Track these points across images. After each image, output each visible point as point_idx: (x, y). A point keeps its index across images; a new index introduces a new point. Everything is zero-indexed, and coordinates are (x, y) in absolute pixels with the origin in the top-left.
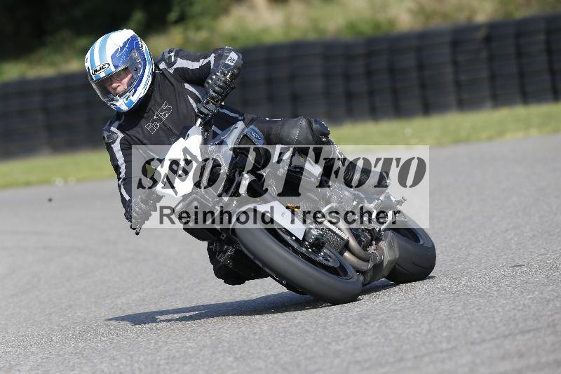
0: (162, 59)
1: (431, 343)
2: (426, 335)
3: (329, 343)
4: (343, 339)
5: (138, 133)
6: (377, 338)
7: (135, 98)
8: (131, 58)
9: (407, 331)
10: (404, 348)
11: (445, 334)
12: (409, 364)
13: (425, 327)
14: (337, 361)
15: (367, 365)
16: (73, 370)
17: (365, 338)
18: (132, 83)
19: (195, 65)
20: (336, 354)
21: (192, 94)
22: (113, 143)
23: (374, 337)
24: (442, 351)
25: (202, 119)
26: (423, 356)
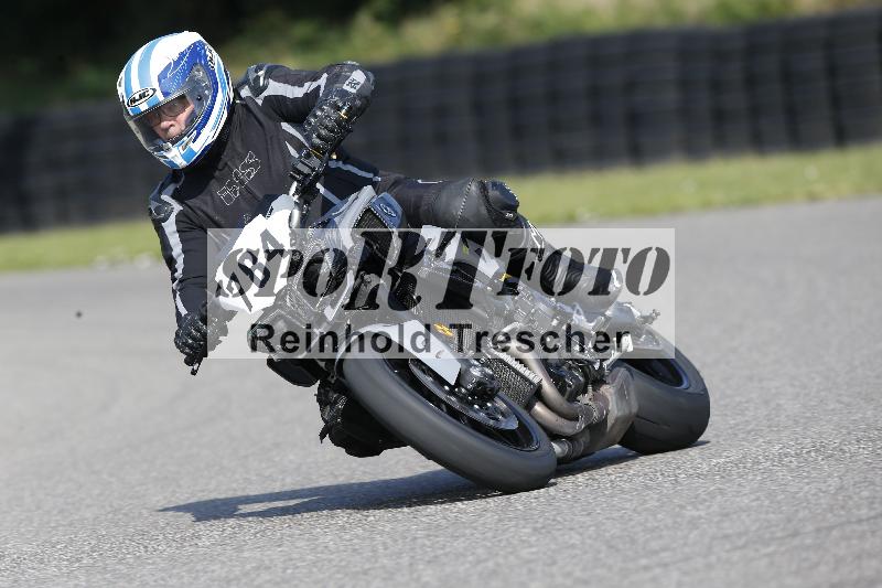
0: (245, 82)
1: (843, 508)
2: (835, 494)
3: (682, 507)
4: (705, 500)
5: (206, 204)
6: (758, 499)
7: (198, 147)
8: (192, 79)
9: (807, 488)
10: (801, 515)
11: (865, 494)
12: (808, 541)
13: (834, 482)
14: (694, 535)
15: (741, 542)
16: (279, 546)
17: (738, 499)
18: (192, 121)
19: (296, 92)
20: (694, 523)
21: (292, 139)
22: (165, 220)
23: (753, 497)
24: (860, 521)
25: (298, 181)
26: (830, 529)
